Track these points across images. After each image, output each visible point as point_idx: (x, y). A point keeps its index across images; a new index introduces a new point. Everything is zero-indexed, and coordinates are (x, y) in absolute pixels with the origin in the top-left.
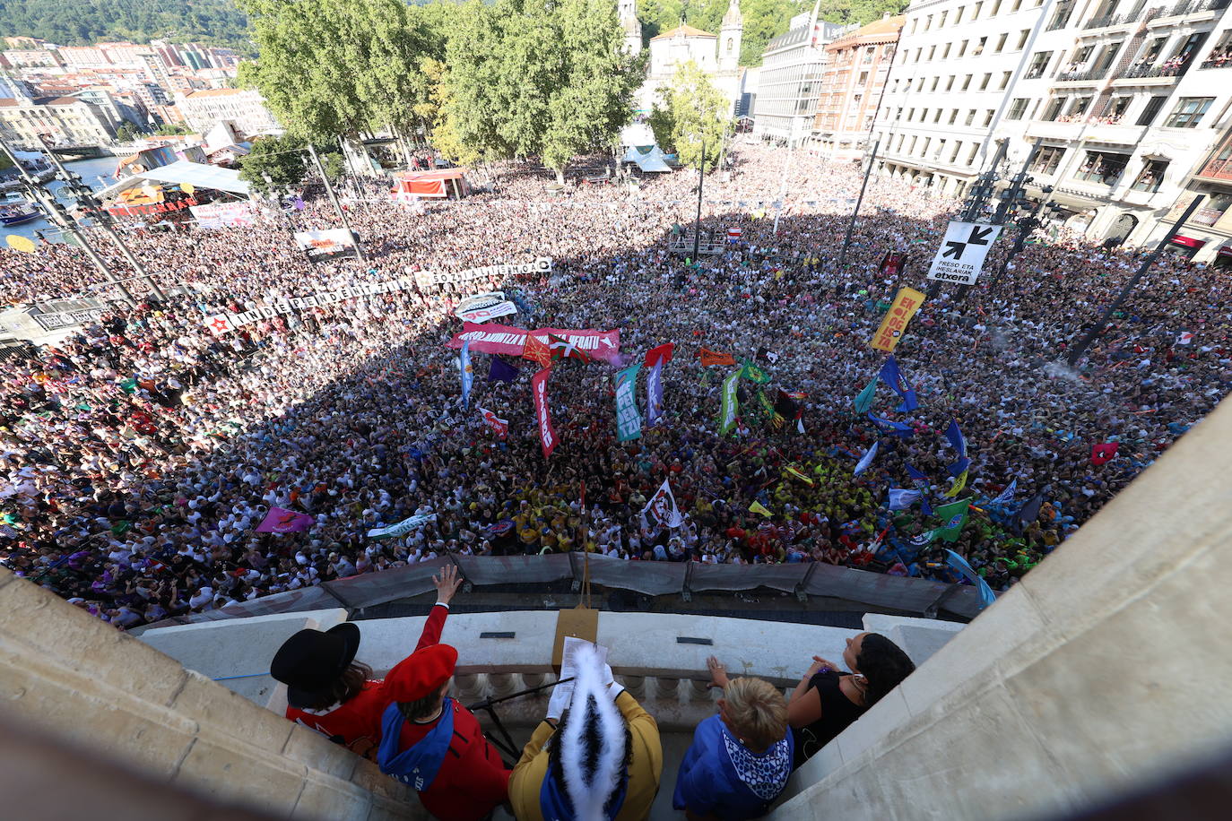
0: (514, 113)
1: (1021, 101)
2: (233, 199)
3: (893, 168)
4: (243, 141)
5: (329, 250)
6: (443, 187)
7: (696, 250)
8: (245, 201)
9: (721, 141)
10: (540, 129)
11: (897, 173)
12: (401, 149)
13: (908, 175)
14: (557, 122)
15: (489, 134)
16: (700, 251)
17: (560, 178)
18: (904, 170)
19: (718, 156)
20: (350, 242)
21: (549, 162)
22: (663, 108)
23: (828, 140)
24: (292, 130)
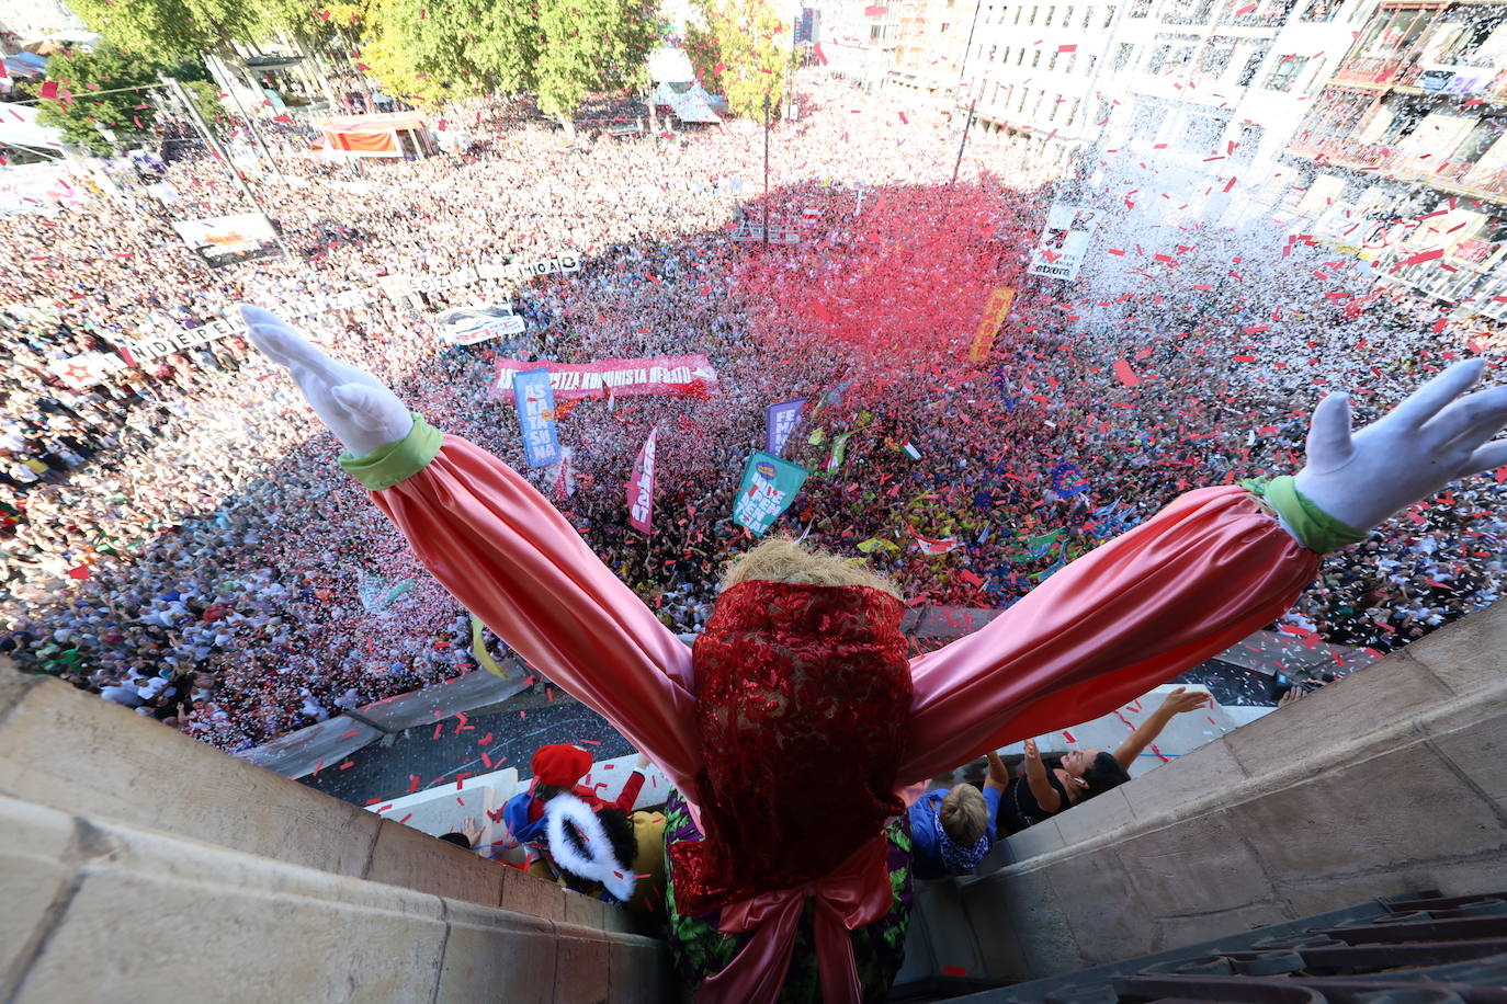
0: (490, 29)
1: (1124, 46)
2: (35, 159)
3: (987, 124)
4: (19, 50)
5: (238, 248)
6: (396, 141)
7: (766, 240)
8: (56, 160)
9: (782, 82)
10: (530, 56)
11: (991, 129)
12: (311, 73)
13: (1003, 134)
14: (553, 45)
15: (455, 59)
16: (770, 240)
17: (569, 127)
18: (999, 128)
19: (780, 101)
20: (269, 234)
21: (549, 105)
22: (702, 27)
23: (912, 83)
24: (113, 38)
